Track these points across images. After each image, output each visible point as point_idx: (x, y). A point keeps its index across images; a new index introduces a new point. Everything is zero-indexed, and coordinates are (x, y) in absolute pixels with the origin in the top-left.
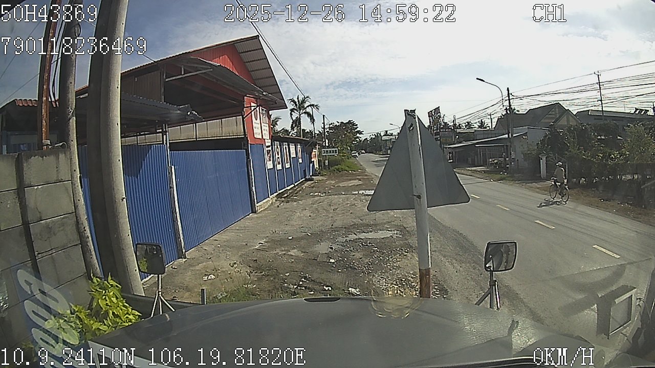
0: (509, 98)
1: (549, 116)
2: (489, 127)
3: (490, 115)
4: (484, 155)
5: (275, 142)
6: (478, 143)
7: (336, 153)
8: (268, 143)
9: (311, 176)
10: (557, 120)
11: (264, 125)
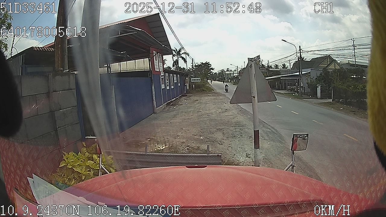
0: (300, 51)
1: (324, 63)
2: (288, 68)
4: (285, 84)
6: (281, 77)
7: (199, 80)
9: (185, 93)
11: (160, 64)
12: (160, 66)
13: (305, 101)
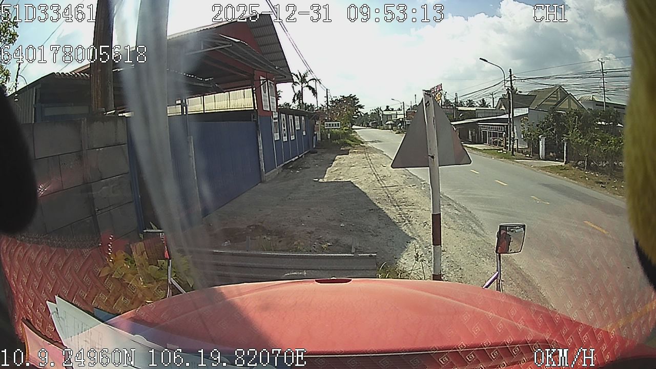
0: (511, 78)
1: (551, 99)
2: (490, 106)
3: (492, 94)
4: (485, 133)
5: (282, 115)
6: (479, 121)
7: (338, 126)
8: (275, 116)
9: (314, 148)
10: (559, 102)
11: (272, 98)
12: (272, 102)
13: (518, 162)
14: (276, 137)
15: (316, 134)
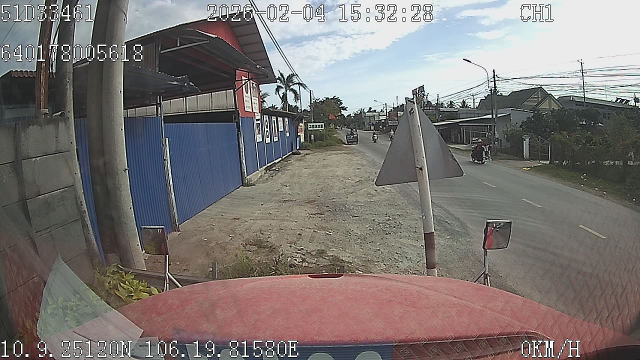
0: (494, 79)
1: (532, 99)
2: (471, 108)
4: (468, 133)
5: (265, 116)
6: (461, 122)
7: (322, 127)
8: (258, 116)
9: (297, 150)
10: (540, 102)
11: (254, 100)
12: (254, 103)
14: (259, 138)
15: (300, 135)
